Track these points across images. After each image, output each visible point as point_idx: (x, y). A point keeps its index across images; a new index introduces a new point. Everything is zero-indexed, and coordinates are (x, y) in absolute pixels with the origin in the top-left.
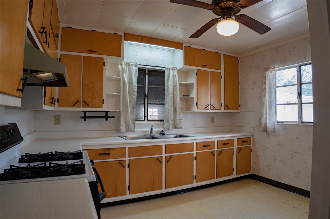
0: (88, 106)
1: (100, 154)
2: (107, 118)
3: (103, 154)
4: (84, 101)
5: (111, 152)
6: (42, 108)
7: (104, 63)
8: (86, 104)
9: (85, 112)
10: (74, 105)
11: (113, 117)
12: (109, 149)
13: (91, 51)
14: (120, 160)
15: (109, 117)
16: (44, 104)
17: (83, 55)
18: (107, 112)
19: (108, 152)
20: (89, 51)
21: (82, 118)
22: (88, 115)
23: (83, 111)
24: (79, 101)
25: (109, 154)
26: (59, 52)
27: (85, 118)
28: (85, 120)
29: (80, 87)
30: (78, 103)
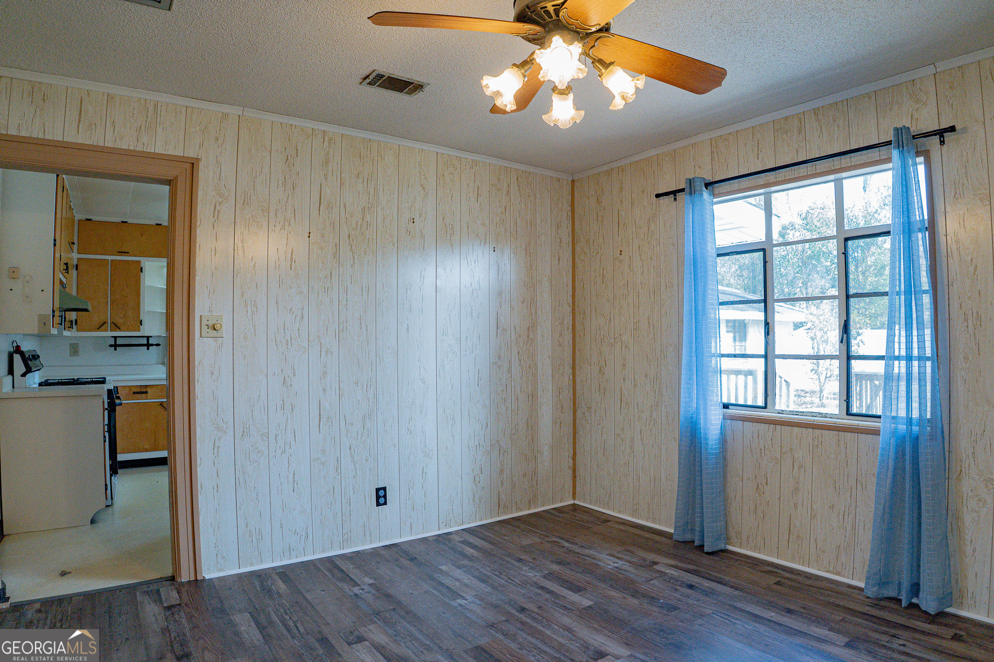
0: (118, 330)
1: (134, 393)
2: (148, 345)
3: (138, 393)
4: (113, 323)
5: (149, 390)
6: (63, 334)
7: (142, 268)
8: (116, 326)
9: (115, 338)
10: (98, 329)
11: (158, 345)
12: (146, 386)
13: (121, 253)
14: (162, 402)
15: (152, 345)
16: (65, 329)
17: (110, 258)
18: (148, 337)
19: (144, 390)
20: (119, 252)
21: (111, 346)
22: (119, 342)
23: (112, 337)
24: (106, 322)
25: (146, 393)
26: (75, 256)
27: (115, 346)
28: (115, 350)
29: (107, 304)
30: (105, 326)
